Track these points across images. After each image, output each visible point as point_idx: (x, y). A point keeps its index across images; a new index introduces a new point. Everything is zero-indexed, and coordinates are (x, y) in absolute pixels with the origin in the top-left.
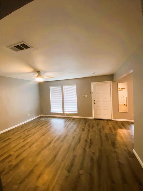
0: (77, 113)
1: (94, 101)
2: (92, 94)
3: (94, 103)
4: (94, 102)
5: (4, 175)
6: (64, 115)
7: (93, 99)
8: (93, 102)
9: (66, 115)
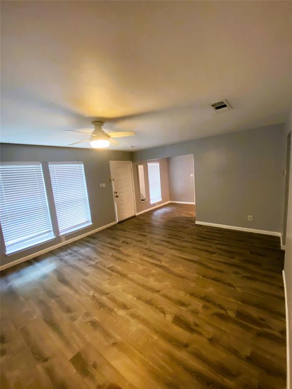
0: (91, 223)
1: (116, 193)
2: (113, 182)
3: (117, 197)
4: (116, 195)
5: (225, 310)
6: (61, 242)
7: (114, 190)
8: (114, 195)
9: (66, 240)
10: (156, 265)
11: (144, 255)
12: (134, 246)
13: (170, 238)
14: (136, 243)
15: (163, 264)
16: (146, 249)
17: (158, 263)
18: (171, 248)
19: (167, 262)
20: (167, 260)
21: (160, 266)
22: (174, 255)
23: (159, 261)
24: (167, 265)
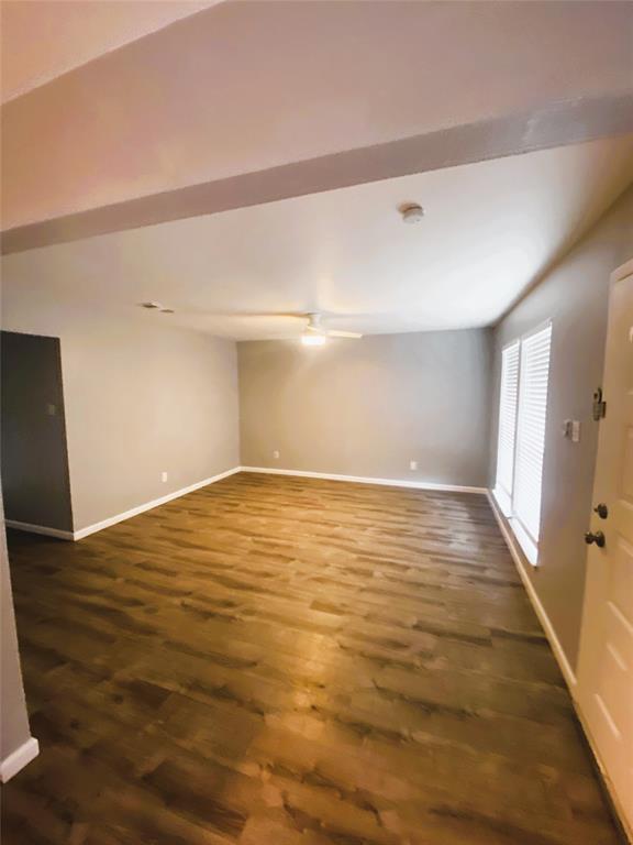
10: (260, 536)
11: (289, 547)
12: (327, 565)
13: (229, 604)
14: (327, 572)
15: (249, 539)
16: (293, 559)
17: (257, 539)
18: (231, 567)
19: (243, 541)
20: (243, 545)
21: (254, 535)
22: (229, 553)
23: (256, 542)
24: (243, 537)
